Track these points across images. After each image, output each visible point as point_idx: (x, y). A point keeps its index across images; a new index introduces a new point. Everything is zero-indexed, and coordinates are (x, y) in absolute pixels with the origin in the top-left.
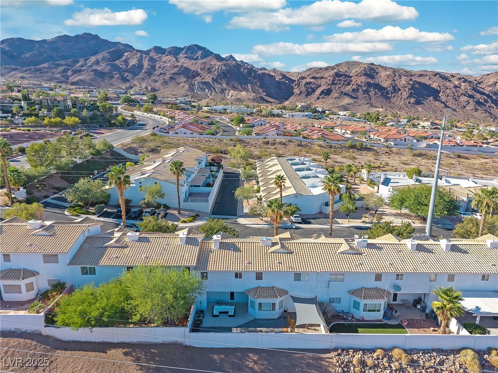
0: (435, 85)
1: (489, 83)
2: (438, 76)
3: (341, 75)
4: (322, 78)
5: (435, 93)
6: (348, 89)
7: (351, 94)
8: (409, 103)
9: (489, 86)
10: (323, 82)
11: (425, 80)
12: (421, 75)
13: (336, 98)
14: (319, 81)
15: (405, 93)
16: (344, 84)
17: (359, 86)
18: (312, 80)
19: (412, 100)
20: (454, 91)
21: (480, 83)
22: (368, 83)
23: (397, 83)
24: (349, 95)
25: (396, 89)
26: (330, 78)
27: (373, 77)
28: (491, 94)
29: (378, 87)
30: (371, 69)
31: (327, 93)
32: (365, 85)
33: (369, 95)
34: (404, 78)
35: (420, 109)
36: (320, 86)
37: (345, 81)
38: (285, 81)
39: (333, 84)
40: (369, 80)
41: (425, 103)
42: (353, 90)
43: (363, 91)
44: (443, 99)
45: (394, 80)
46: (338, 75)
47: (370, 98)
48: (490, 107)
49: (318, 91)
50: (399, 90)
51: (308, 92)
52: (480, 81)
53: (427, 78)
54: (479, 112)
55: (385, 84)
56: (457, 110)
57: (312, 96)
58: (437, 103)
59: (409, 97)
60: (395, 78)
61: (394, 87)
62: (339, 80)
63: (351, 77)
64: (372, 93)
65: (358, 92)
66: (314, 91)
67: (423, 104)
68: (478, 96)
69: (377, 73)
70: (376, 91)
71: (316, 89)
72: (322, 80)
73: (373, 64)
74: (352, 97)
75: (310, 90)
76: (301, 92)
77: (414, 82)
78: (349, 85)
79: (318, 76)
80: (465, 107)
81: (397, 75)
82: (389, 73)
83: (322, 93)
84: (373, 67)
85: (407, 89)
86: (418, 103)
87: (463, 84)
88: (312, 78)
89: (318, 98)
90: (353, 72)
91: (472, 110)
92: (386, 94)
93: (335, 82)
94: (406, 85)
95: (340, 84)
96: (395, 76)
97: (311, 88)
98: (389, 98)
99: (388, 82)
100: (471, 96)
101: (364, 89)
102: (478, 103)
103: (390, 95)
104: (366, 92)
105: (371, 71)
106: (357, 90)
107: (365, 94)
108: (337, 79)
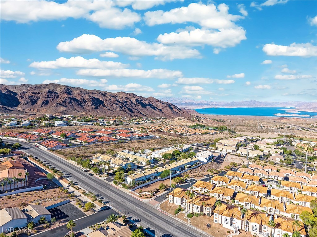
0: (101, 99)
1: (120, 97)
2: (101, 94)
3: (52, 93)
4: (39, 93)
5: (102, 102)
6: (59, 101)
7: (62, 104)
8: (93, 108)
9: (121, 98)
10: (41, 96)
11: (95, 96)
12: (93, 93)
13: (55, 107)
14: (38, 95)
15: (89, 103)
16: (55, 98)
17: (65, 99)
18: (33, 95)
19: (94, 107)
20: (110, 101)
21: (117, 97)
22: (70, 98)
23: (84, 97)
24: (62, 105)
25: (85, 101)
26: (45, 94)
27: (71, 95)
28: (123, 103)
29: (75, 100)
30: (68, 89)
31: (46, 103)
32: (69, 99)
33: (72, 104)
34: (86, 95)
35: (98, 111)
36: (39, 98)
37: (55, 96)
38: (10, 93)
39: (48, 97)
40: (70, 96)
41: (100, 108)
42: (63, 102)
43: (68, 102)
44: (106, 105)
45: (82, 96)
46: (49, 92)
47: (74, 106)
48: (125, 109)
49: (40, 102)
50: (86, 101)
51: (32, 102)
52: (117, 96)
53: (96, 94)
54: (122, 111)
55: (79, 98)
56: (113, 111)
57: (36, 104)
58: (105, 108)
59: (92, 105)
60: (83, 95)
61: (83, 100)
62: (51, 95)
63: (58, 93)
64: (73, 103)
65: (66, 103)
66: (36, 101)
67: (98, 108)
68: (119, 104)
69: (72, 92)
70: (75, 102)
71: (37, 100)
72: (39, 94)
73: (67, 86)
74: (64, 106)
75: (33, 101)
76: (27, 102)
77: (92, 97)
78: (58, 98)
79: (36, 91)
80: (116, 109)
81: (83, 94)
82: (78, 92)
83: (43, 103)
84: (68, 88)
85: (90, 101)
86: (97, 108)
87: (112, 98)
88: (33, 93)
89: (42, 106)
90: (58, 90)
91: (119, 110)
92: (80, 103)
93: (49, 96)
94: (89, 99)
95: (53, 97)
96: (82, 94)
97: (34, 100)
98: (82, 106)
99: (79, 97)
100: (117, 104)
101: (69, 101)
102: (120, 107)
103: (82, 104)
104: (70, 102)
105: (68, 90)
106: (65, 102)
107: (70, 104)
108: (50, 94)
